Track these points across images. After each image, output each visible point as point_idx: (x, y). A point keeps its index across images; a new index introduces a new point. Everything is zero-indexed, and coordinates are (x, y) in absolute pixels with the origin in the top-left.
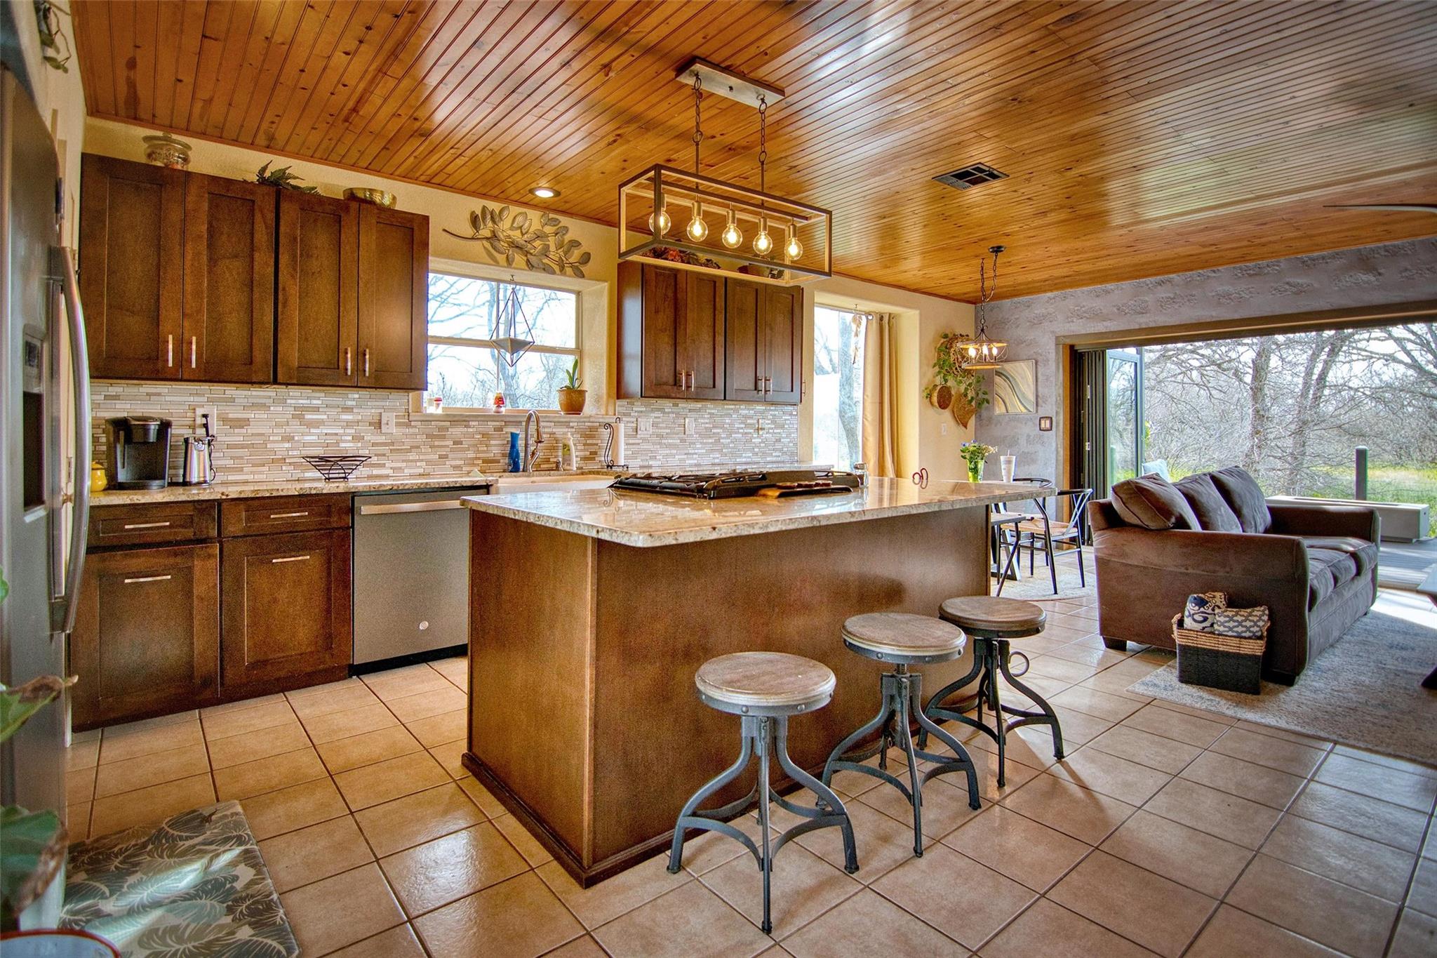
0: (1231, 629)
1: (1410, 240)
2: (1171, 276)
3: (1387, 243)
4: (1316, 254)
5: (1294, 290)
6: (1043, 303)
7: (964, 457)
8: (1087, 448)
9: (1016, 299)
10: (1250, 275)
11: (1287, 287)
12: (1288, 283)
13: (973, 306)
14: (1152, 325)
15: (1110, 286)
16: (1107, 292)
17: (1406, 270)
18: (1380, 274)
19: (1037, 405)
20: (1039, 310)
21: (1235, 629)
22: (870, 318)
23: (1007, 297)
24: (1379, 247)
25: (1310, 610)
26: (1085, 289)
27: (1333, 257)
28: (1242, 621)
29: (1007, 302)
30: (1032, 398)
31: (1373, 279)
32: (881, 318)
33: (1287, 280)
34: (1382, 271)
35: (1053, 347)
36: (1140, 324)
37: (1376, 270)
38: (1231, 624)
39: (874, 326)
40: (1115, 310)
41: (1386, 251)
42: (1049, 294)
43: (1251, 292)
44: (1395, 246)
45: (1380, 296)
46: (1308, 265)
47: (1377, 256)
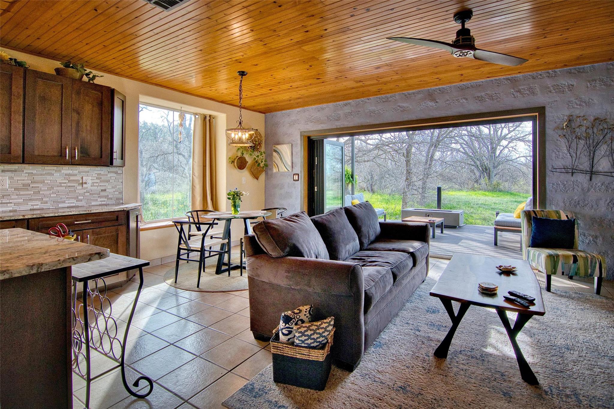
0: (303, 342)
1: (449, 85)
2: (350, 101)
3: (440, 87)
4: (411, 91)
5: (401, 109)
6: (295, 114)
7: (229, 199)
8: (316, 190)
9: (283, 112)
10: (384, 102)
11: (399, 108)
12: (399, 106)
13: (264, 115)
14: (342, 126)
15: (324, 105)
16: (323, 109)
17: (448, 100)
18: (437, 102)
19: (292, 167)
20: (293, 118)
21: (306, 342)
22: (197, 117)
23: (279, 110)
24: (437, 89)
25: (366, 312)
26: (313, 107)
27: (419, 93)
28: (311, 335)
29: (279, 113)
30: (290, 164)
31: (434, 104)
32: (205, 118)
33: (399, 104)
34: (437, 100)
35: (299, 137)
36: (336, 126)
37: (435, 100)
38: (303, 338)
39: (200, 122)
40: (326, 118)
41: (440, 91)
42: (298, 109)
43: (383, 110)
44: (443, 88)
45: (437, 113)
46: (407, 97)
47: (436, 93)
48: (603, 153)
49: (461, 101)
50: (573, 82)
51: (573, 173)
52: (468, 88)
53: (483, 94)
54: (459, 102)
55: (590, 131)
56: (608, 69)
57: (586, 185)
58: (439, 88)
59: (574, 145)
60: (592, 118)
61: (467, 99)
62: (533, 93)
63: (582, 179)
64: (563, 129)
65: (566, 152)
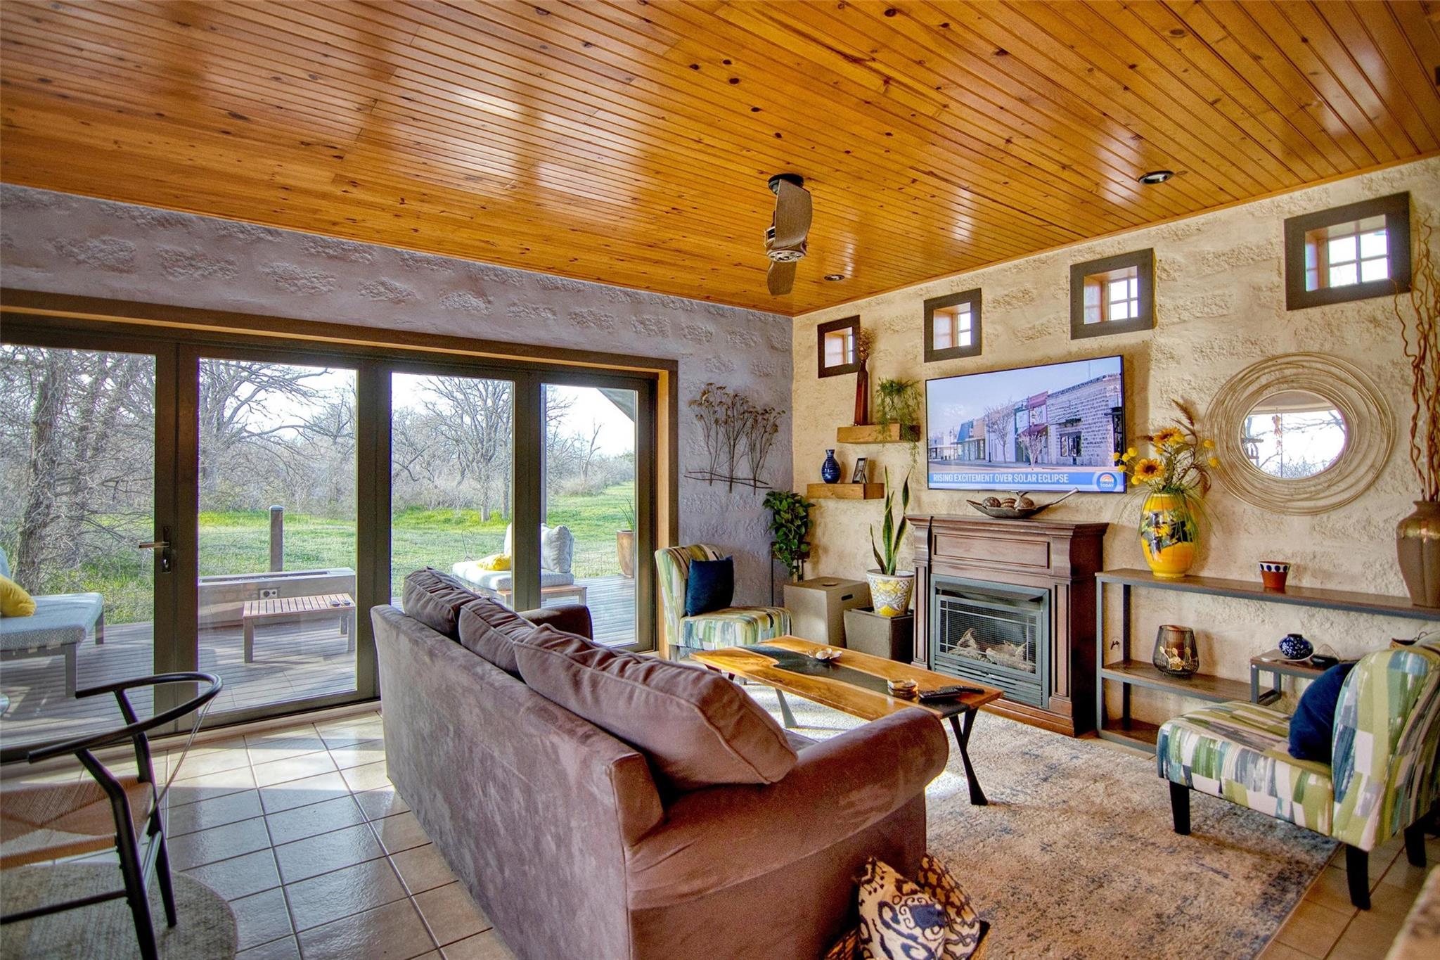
3: (496, 265)
4: (419, 253)
5: (391, 296)
11: (382, 289)
12: (383, 284)
17: (515, 304)
18: (489, 302)
24: (488, 268)
27: (444, 264)
31: (483, 306)
33: (383, 279)
34: (491, 298)
37: (486, 296)
41: (496, 275)
43: (329, 282)
44: (505, 273)
45: (489, 330)
46: (409, 267)
47: (486, 278)
48: (742, 449)
49: (543, 314)
50: (711, 328)
51: (711, 480)
52: (558, 288)
53: (584, 310)
54: (539, 315)
55: (729, 413)
56: (749, 321)
57: (724, 500)
58: (494, 269)
59: (713, 433)
60: (731, 393)
61: (554, 314)
62: (662, 332)
63: (720, 487)
64: (701, 404)
65: (702, 444)
